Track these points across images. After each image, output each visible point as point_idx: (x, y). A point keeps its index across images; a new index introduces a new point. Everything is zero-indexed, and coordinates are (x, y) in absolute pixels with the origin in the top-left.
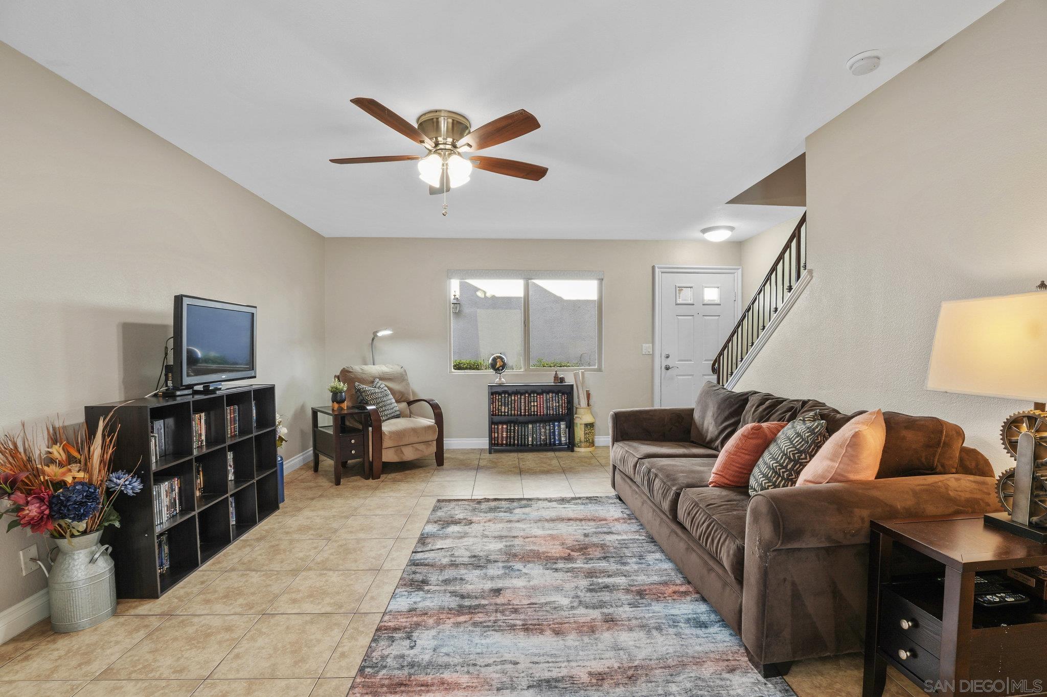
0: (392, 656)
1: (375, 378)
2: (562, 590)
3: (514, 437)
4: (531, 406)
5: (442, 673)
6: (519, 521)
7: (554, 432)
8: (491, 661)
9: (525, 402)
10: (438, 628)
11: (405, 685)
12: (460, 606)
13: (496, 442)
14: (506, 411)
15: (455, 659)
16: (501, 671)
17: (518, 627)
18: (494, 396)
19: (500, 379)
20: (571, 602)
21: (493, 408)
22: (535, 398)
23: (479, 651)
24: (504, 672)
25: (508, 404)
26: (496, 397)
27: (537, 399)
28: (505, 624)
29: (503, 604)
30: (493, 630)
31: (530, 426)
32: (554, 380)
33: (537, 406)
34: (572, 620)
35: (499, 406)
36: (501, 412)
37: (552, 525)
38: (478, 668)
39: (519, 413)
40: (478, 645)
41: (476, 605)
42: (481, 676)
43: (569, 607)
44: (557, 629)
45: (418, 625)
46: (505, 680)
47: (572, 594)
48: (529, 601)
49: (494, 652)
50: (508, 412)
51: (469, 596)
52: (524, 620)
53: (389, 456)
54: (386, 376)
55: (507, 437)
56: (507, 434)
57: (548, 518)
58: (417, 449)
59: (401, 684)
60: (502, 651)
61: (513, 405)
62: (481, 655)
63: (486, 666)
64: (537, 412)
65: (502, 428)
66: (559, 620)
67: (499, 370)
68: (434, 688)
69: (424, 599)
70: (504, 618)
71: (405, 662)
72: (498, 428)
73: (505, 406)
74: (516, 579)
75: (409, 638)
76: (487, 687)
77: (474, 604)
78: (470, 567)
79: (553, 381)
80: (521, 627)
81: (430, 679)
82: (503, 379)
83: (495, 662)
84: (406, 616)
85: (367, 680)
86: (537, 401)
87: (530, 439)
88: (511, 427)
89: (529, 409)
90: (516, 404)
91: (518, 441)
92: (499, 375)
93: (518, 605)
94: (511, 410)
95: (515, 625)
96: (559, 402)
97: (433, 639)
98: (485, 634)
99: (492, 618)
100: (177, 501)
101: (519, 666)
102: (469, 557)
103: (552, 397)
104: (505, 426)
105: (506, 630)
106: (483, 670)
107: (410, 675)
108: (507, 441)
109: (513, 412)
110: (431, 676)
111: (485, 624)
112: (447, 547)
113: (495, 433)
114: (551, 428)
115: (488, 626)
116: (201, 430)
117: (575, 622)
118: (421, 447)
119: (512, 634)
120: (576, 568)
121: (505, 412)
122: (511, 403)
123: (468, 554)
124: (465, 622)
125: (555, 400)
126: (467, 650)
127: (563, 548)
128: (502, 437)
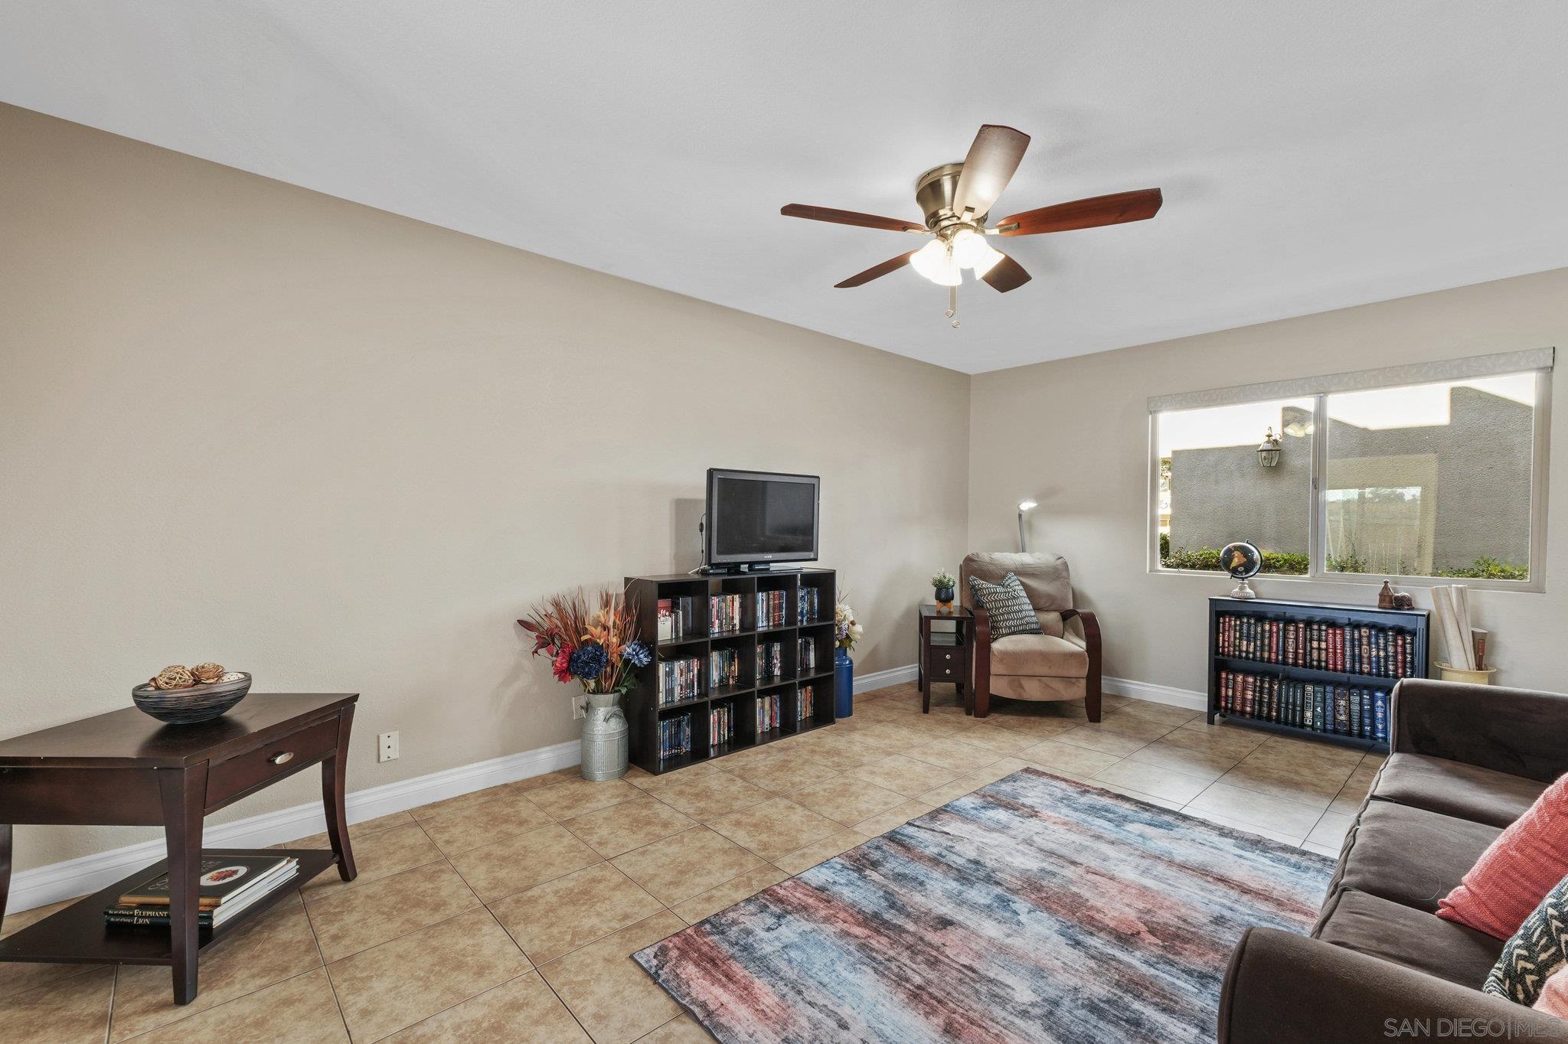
0: (742, 926)
1: (1008, 571)
2: (1043, 977)
3: (1270, 703)
4: (1312, 648)
5: (758, 977)
6: (1113, 843)
7: (1373, 711)
8: (821, 1001)
9: (1296, 639)
10: (820, 925)
11: (715, 965)
12: (876, 915)
13: (1230, 705)
14: (1251, 650)
15: (790, 972)
16: (816, 1022)
17: (908, 985)
18: (1227, 620)
19: (1242, 588)
20: (1033, 1005)
21: (1224, 641)
22: (1323, 633)
23: (826, 980)
24: (816, 1026)
25: (1255, 638)
26: (1230, 621)
27: (1327, 635)
28: (896, 970)
29: (930, 945)
30: (873, 968)
31: (1309, 688)
32: (1381, 601)
33: (1327, 650)
34: (995, 1029)
35: (1235, 638)
36: (1241, 651)
37: (1172, 873)
38: (799, 998)
39: (1280, 657)
40: (833, 974)
41: (895, 925)
42: (789, 1011)
43: (1018, 1008)
44: (956, 1025)
45: (804, 908)
46: (806, 1035)
47: (1052, 993)
48: (971, 962)
49: (839, 995)
50: (1254, 653)
51: (902, 910)
52: (929, 982)
53: (999, 687)
54: (1029, 569)
55: (1254, 700)
56: (1254, 696)
57: (1179, 859)
58: (1047, 686)
59: (712, 961)
60: (849, 999)
61: (1266, 641)
62: (821, 987)
63: (810, 1003)
64: (1327, 662)
65: (1244, 681)
66: (976, 1016)
67: (1241, 573)
68: (731, 986)
69: (850, 883)
70: (908, 962)
71: (744, 941)
72: (1234, 680)
73: (1249, 641)
74: (994, 923)
75: (779, 917)
76: (778, 1028)
77: (894, 921)
78: (953, 874)
79: (1377, 603)
80: (911, 988)
81: (742, 974)
82: (1248, 590)
83: (825, 1006)
84: (807, 892)
85: (695, 936)
86: (1326, 641)
87: (1309, 714)
88: (1262, 682)
89: (1305, 654)
90: (1274, 639)
91: (1278, 711)
92: (1240, 581)
93: (948, 957)
94: (1262, 651)
95: (907, 980)
96: (1386, 650)
97: (800, 934)
98: (858, 966)
99: (891, 953)
100: (696, 683)
101: (844, 1034)
102: (969, 860)
103: (1369, 637)
104: (1251, 680)
105: (889, 978)
106: (801, 1004)
107: (732, 957)
108: (1253, 707)
109: (1266, 655)
110: (747, 973)
111: (874, 954)
112: (956, 834)
113: (1227, 688)
114: (1366, 701)
115: (874, 959)
116: (733, 613)
117: (997, 1035)
118: (1057, 685)
119: (888, 989)
120: (1120, 962)
121: (1247, 652)
122: (1263, 637)
123: (973, 854)
124: (857, 937)
125: (1377, 644)
126: (814, 971)
127: (1139, 918)
128: (1244, 699)
